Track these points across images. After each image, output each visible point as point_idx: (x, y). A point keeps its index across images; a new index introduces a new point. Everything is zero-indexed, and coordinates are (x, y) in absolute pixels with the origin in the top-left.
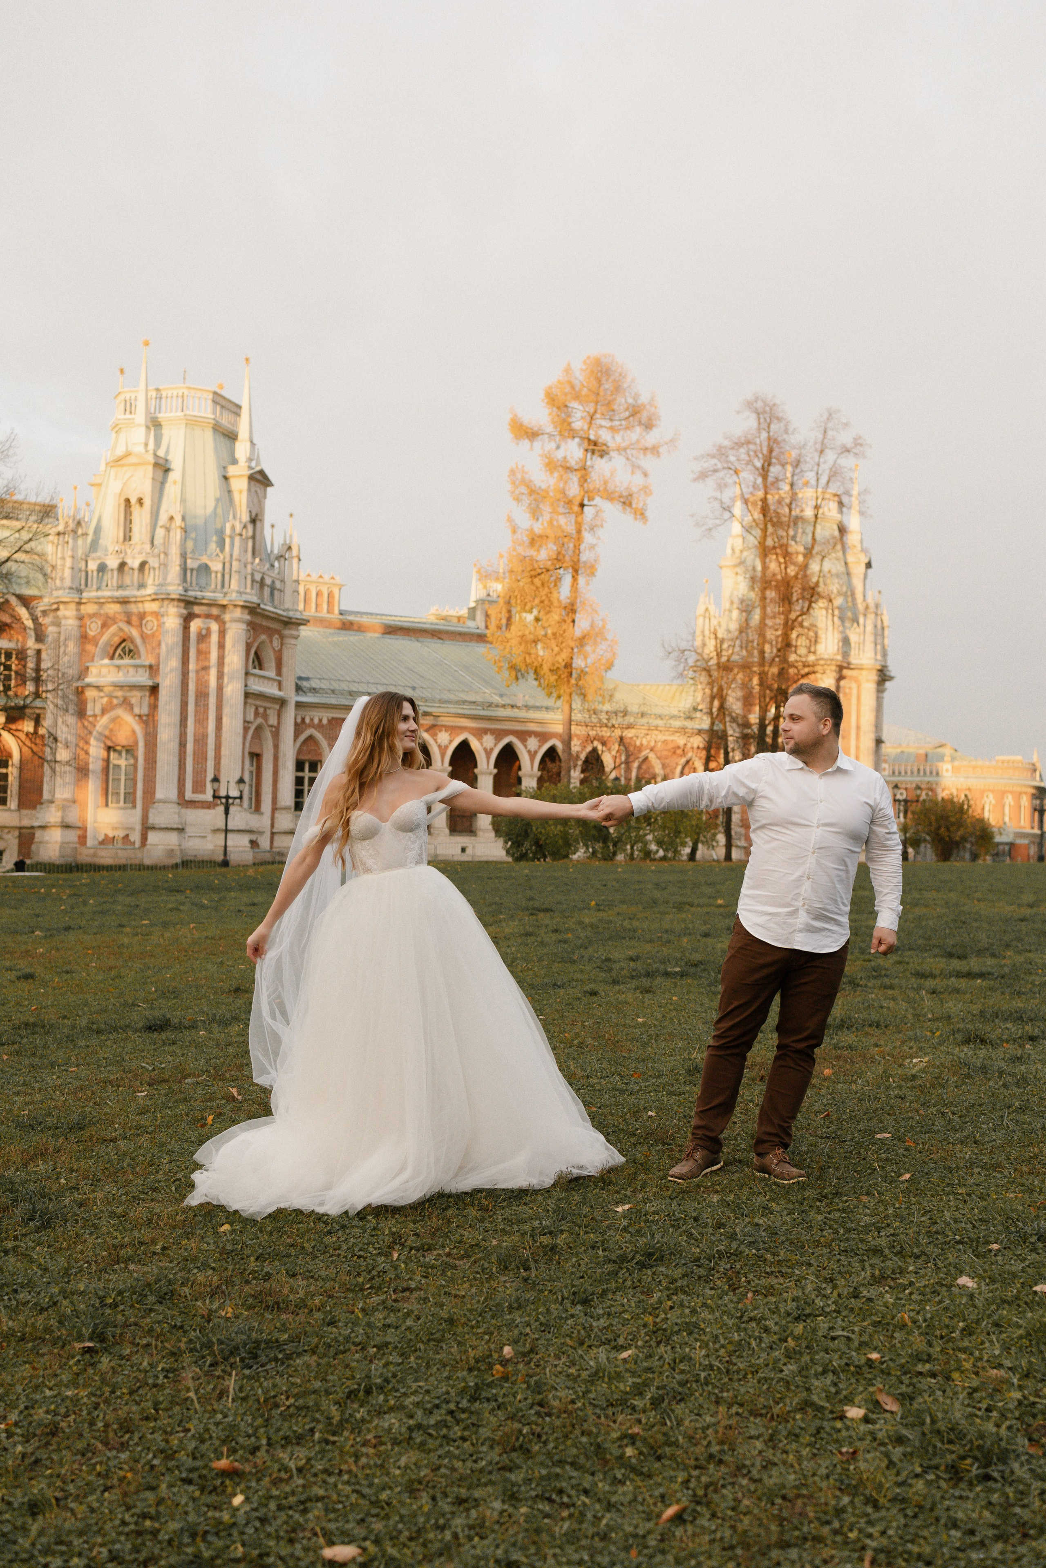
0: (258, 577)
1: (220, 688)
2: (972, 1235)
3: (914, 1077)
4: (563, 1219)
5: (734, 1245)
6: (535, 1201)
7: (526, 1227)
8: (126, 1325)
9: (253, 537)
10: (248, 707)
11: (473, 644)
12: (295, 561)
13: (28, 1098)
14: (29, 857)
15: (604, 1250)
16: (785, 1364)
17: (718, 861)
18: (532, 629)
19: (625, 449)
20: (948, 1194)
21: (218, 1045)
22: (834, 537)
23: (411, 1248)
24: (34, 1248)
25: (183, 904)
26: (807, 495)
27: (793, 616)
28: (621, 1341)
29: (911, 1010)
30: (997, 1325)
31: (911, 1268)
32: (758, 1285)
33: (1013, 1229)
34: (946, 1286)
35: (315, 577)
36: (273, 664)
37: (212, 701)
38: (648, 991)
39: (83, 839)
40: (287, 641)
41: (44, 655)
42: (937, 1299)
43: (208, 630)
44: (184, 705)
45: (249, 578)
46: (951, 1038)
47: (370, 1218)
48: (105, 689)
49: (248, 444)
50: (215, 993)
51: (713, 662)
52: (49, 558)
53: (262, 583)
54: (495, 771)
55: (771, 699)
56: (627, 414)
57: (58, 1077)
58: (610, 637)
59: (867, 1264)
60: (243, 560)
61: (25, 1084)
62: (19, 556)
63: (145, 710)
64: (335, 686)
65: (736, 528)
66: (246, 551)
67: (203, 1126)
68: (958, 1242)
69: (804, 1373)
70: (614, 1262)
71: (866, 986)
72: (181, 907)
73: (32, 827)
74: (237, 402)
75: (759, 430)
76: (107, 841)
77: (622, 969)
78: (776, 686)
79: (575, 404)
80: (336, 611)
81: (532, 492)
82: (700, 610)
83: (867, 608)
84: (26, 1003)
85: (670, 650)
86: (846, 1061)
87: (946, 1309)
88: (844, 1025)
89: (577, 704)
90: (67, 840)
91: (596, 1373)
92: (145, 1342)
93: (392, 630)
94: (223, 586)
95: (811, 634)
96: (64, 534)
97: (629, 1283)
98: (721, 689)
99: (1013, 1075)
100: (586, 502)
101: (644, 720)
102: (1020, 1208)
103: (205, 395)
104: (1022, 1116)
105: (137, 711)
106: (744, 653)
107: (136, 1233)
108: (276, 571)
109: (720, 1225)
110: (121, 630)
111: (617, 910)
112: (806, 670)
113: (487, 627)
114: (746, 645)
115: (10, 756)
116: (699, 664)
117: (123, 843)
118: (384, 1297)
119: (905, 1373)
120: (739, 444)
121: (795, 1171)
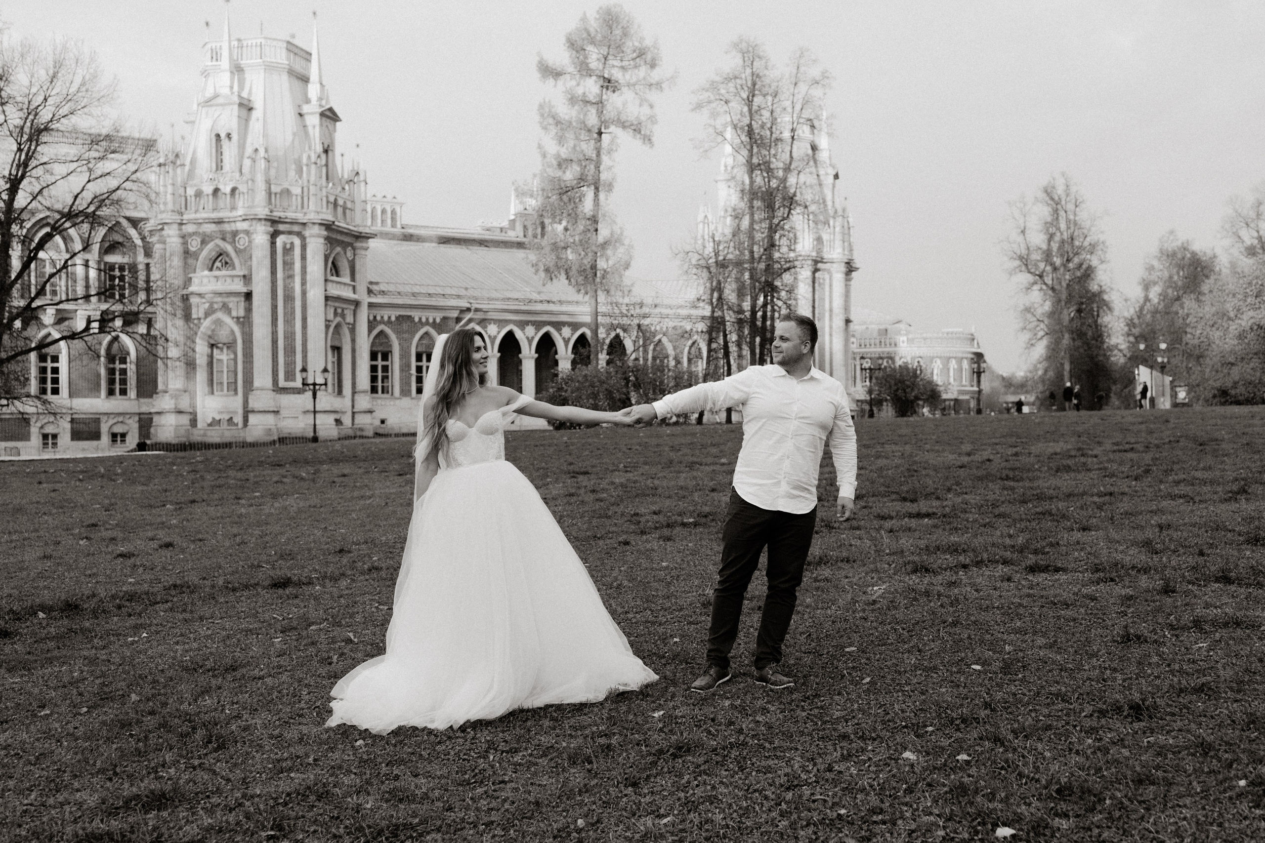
0: (332, 199)
1: (304, 293)
2: (914, 721)
3: (874, 602)
4: (614, 724)
5: (742, 738)
6: (592, 711)
7: (587, 732)
8: (297, 818)
9: (327, 165)
10: (328, 308)
11: (515, 250)
12: (363, 184)
13: (187, 647)
14: (149, 438)
15: (646, 746)
16: (780, 821)
17: (720, 423)
18: (562, 237)
19: (634, 85)
20: (898, 691)
21: (332, 597)
22: (807, 155)
23: (503, 752)
24: (215, 764)
25: (285, 477)
26: (785, 121)
27: (776, 221)
28: (662, 811)
29: (873, 547)
30: (929, 785)
31: (870, 748)
32: (759, 766)
33: (944, 715)
34: (894, 759)
35: (379, 196)
36: (348, 272)
37: (298, 304)
38: (668, 539)
39: (194, 422)
40: (358, 251)
41: (152, 269)
42: (887, 769)
43: (292, 243)
44: (274, 308)
45: (325, 199)
46: (903, 569)
47: (469, 730)
48: (206, 296)
49: (318, 85)
50: (324, 554)
51: (712, 260)
52: (153, 186)
53: (335, 204)
54: (537, 355)
55: (760, 290)
56: (635, 55)
57: (208, 628)
58: (626, 242)
59: (838, 746)
60: (319, 184)
61: (182, 635)
62: (128, 185)
63: (242, 313)
64: (401, 288)
65: (728, 149)
66: (321, 177)
67: (330, 664)
68: (905, 727)
69: (793, 826)
70: (654, 755)
71: (839, 528)
72: (285, 480)
73: (150, 413)
74: (308, 49)
75: (744, 67)
76: (215, 423)
77: (648, 521)
78: (763, 279)
79: (590, 48)
80: (399, 226)
81: (558, 123)
82: (701, 217)
83: (836, 212)
84: (171, 567)
85: (677, 252)
86: (823, 591)
87: (894, 776)
88: (822, 561)
89: (602, 297)
90: (181, 423)
91: (646, 834)
92: (312, 829)
93: (446, 241)
94: (303, 207)
95: (791, 235)
96: (165, 165)
97: (666, 770)
98: (719, 283)
99: (949, 597)
100: (603, 130)
101: (657, 310)
102: (950, 699)
103: (280, 43)
104: (954, 629)
105: (234, 314)
106: (737, 252)
107: (292, 749)
108: (347, 193)
109: (731, 723)
110: (217, 246)
111: (641, 471)
112: (788, 265)
113: (525, 236)
114: (739, 246)
115: (128, 354)
116: (700, 262)
117: (229, 425)
118: (486, 788)
119: (865, 823)
120: (728, 79)
121: (786, 679)
